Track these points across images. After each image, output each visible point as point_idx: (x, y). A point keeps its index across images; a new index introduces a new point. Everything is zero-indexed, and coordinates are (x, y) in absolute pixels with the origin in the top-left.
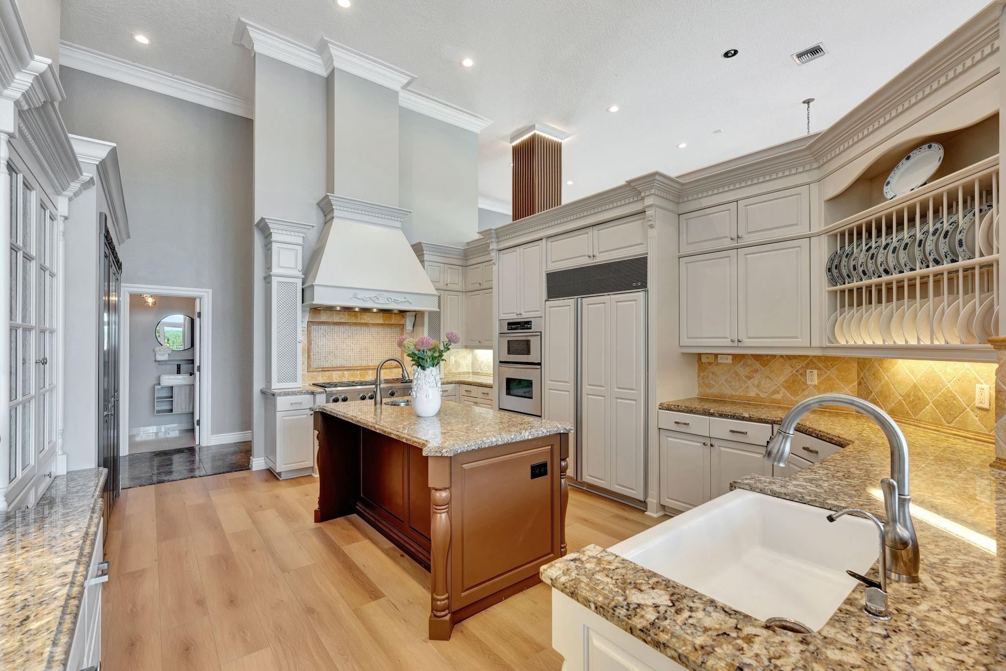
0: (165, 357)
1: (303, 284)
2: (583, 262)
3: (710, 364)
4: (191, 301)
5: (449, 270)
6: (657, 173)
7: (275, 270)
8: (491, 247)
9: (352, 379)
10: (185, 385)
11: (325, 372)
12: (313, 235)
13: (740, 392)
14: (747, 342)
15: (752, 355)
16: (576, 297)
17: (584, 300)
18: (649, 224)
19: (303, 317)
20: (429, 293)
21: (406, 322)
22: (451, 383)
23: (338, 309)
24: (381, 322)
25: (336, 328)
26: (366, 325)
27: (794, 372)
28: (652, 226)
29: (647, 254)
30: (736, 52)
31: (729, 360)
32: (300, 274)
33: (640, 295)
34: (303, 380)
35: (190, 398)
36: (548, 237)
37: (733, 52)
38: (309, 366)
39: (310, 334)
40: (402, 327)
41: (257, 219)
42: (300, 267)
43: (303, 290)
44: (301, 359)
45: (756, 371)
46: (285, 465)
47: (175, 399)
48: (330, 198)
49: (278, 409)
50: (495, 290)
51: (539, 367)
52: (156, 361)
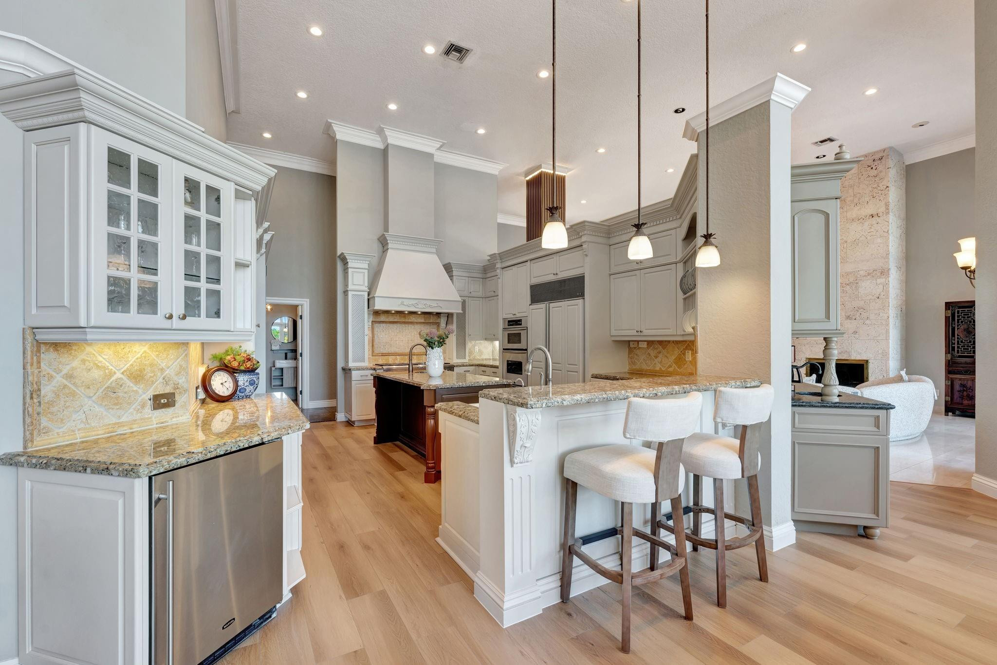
0: (277, 348)
1: (369, 295)
2: (551, 278)
3: (635, 348)
4: (295, 308)
5: (472, 282)
6: (584, 222)
7: (350, 287)
8: (497, 266)
9: (402, 362)
10: (291, 367)
11: (383, 357)
12: (375, 261)
13: (651, 368)
14: (646, 332)
15: (658, 341)
16: (546, 303)
17: (551, 304)
18: (585, 253)
19: (368, 318)
20: (456, 300)
21: (441, 321)
22: (472, 365)
23: (393, 312)
24: (423, 321)
25: (391, 325)
26: (412, 323)
27: (680, 352)
28: (586, 255)
29: (584, 273)
30: (683, 110)
31: (645, 345)
32: (367, 289)
33: (580, 301)
34: (369, 362)
35: (294, 377)
36: (531, 260)
37: (681, 110)
38: (373, 351)
39: (374, 329)
40: (438, 324)
41: (339, 253)
42: (366, 284)
43: (368, 299)
44: (367, 347)
45: (660, 352)
46: (357, 416)
47: (285, 377)
48: (386, 236)
49: (353, 379)
50: (500, 297)
51: (526, 352)
52: (271, 350)
